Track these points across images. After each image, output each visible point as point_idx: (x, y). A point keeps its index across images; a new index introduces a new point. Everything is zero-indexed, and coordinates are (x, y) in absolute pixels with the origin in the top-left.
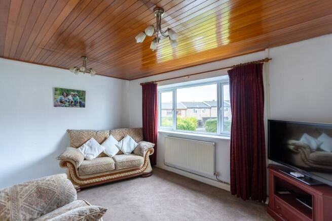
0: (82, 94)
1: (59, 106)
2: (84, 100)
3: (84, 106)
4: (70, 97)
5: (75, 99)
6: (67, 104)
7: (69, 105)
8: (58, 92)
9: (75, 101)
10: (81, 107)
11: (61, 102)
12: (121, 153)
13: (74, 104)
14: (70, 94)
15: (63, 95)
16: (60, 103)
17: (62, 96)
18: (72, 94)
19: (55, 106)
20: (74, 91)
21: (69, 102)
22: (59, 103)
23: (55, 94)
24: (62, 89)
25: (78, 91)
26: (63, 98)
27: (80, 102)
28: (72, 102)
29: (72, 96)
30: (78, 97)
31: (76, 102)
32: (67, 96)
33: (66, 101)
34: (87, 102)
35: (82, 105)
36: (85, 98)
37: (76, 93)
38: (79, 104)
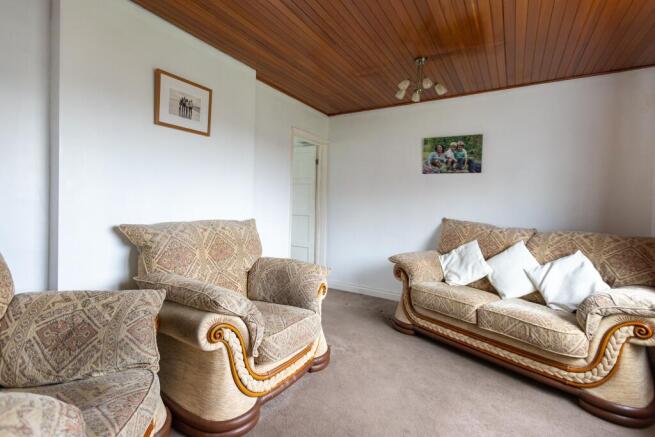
0: (473, 143)
1: (431, 172)
2: (479, 155)
3: (478, 170)
4: (449, 153)
5: (459, 155)
6: (444, 166)
7: (448, 169)
8: (429, 146)
9: (459, 160)
10: (471, 171)
11: (434, 164)
12: (537, 298)
13: (456, 166)
14: (449, 146)
15: (436, 149)
16: (432, 167)
17: (435, 153)
18: (454, 146)
19: (425, 172)
20: (456, 139)
21: (447, 163)
22: (430, 167)
23: (424, 150)
24: (434, 139)
25: (465, 138)
26: (437, 157)
27: (470, 162)
28: (453, 162)
29: (453, 151)
30: (464, 151)
31: (461, 162)
32: (443, 152)
33: (442, 161)
34: (487, 160)
35: (475, 168)
36: (481, 150)
37: (461, 143)
38: (466, 166)
